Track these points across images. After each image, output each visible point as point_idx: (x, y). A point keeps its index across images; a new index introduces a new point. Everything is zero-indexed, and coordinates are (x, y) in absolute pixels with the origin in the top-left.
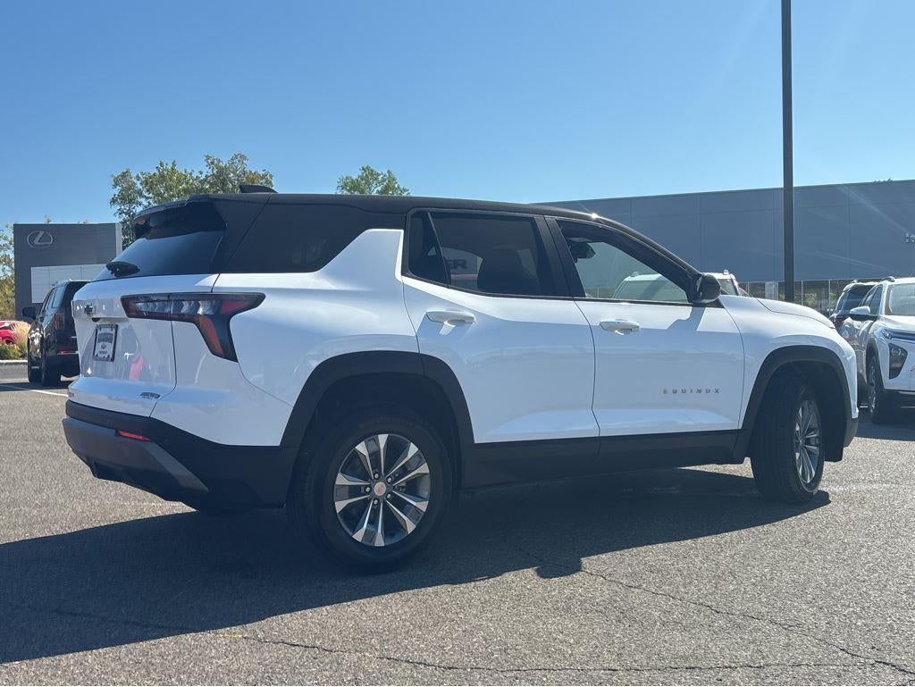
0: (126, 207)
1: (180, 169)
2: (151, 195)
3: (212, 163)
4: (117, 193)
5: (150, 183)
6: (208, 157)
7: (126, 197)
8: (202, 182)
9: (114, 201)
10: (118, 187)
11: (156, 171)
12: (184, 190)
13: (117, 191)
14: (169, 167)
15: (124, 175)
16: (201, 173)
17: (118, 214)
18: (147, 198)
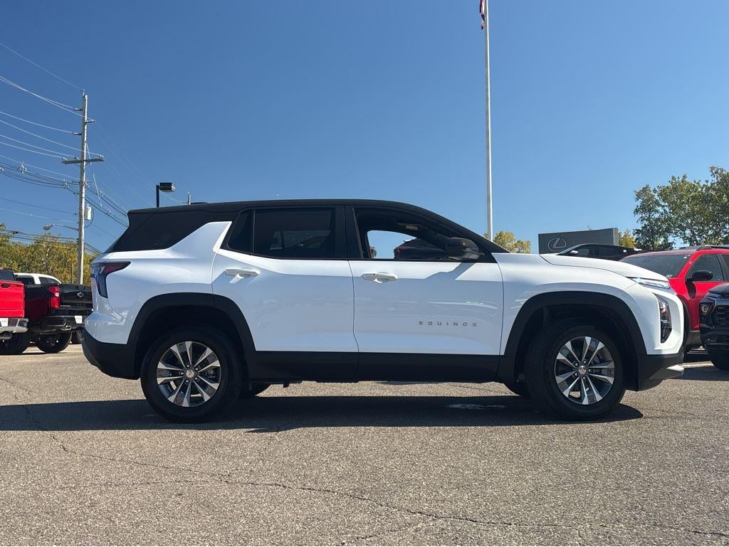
0: (646, 215)
1: (689, 180)
2: (666, 204)
3: (716, 173)
4: (640, 204)
5: (664, 194)
6: (712, 168)
7: (646, 207)
8: (708, 189)
9: (637, 211)
10: (640, 200)
11: (670, 185)
12: (692, 197)
13: (639, 203)
14: (680, 180)
15: (645, 190)
16: (707, 182)
17: (640, 222)
18: (663, 206)
